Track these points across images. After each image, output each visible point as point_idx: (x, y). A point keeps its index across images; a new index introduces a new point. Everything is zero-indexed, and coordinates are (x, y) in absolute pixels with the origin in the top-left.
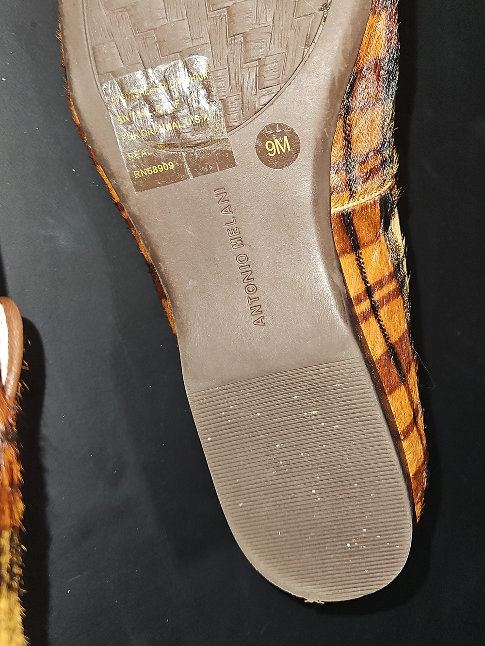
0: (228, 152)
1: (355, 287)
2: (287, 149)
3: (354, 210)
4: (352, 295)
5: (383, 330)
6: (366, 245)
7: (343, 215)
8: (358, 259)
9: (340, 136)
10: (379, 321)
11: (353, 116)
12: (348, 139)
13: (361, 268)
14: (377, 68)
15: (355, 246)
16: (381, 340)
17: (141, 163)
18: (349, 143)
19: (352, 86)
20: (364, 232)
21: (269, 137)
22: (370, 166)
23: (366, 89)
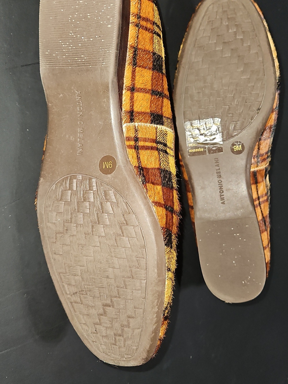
0: (221, 148)
1: (255, 196)
2: (240, 149)
3: (257, 171)
4: (254, 198)
5: (262, 212)
6: (259, 183)
7: (254, 172)
8: (257, 187)
9: (257, 147)
10: (261, 208)
11: (262, 142)
12: (259, 149)
13: (257, 190)
14: (270, 128)
15: (256, 182)
16: (261, 215)
17: (192, 148)
18: (259, 150)
19: (263, 133)
20: (259, 179)
21: (235, 145)
22: (264, 157)
23: (266, 134)
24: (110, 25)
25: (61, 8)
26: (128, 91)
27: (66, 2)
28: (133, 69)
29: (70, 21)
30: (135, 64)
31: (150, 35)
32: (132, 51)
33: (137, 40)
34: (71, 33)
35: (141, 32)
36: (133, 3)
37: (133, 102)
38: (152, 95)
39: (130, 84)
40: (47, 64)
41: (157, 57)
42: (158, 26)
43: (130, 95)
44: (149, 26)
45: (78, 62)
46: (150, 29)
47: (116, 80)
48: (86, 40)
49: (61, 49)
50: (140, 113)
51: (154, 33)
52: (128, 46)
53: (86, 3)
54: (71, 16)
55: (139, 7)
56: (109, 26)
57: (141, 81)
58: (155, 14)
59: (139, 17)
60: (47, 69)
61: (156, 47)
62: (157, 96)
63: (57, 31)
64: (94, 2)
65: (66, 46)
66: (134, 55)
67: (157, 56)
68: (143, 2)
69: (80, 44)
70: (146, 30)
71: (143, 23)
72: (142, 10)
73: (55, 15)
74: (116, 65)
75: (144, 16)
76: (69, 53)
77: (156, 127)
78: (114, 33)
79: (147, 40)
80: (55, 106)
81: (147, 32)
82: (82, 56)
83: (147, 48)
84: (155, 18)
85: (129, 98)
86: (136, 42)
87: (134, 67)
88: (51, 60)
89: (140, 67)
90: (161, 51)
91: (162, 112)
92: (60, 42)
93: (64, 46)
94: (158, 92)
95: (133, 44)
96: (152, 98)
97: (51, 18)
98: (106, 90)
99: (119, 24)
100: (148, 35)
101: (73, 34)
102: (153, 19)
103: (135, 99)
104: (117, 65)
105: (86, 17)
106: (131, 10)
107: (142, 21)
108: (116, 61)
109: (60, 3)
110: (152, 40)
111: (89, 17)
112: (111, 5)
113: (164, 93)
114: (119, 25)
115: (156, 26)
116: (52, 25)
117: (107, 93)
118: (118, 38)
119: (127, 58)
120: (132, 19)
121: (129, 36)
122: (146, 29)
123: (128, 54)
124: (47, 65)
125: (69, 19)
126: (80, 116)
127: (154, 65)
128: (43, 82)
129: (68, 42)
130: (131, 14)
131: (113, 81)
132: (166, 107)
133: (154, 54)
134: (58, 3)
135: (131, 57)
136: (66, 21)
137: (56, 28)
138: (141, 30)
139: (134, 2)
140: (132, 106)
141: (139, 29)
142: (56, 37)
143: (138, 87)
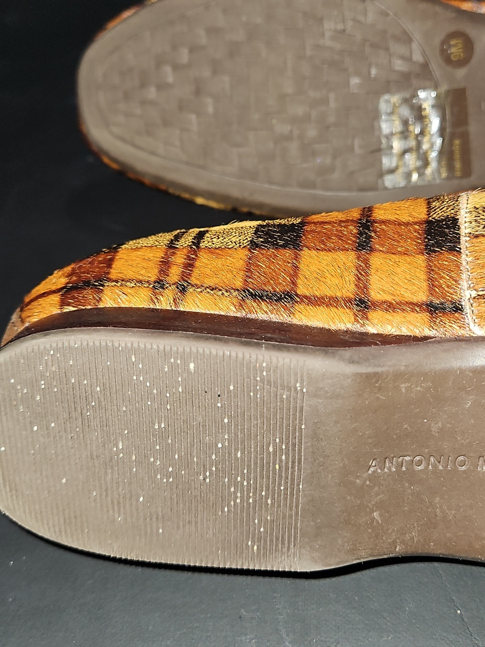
24: (188, 366)
25: (134, 502)
26: (367, 319)
27: (121, 489)
28: (302, 301)
29: (171, 480)
30: (288, 297)
31: (205, 255)
32: (255, 305)
33: (220, 290)
34: (204, 479)
35: (197, 279)
36: (124, 300)
37: (400, 303)
38: (372, 250)
39: (348, 311)
40: (285, 550)
41: (261, 238)
42: (177, 238)
43: (380, 312)
44: (179, 259)
45: (287, 463)
46: (189, 257)
47: (348, 353)
48: (226, 437)
49: (249, 508)
50: (432, 285)
51: (198, 247)
52: (239, 315)
53: (126, 432)
54: (159, 477)
55: (133, 285)
56: (192, 366)
57: (336, 281)
58: (146, 245)
59: (160, 284)
60: (300, 552)
61: (234, 240)
62: (371, 237)
63: (196, 517)
64: (124, 409)
65: (239, 495)
66: (265, 298)
67: (258, 237)
68: (119, 275)
69: (236, 455)
70: (192, 265)
71: (175, 273)
72: (141, 278)
73: (154, 519)
74: (305, 351)
75: (156, 271)
76: (261, 487)
77: (468, 239)
78: (214, 352)
79: (219, 263)
80: (405, 534)
81: (197, 264)
82: (271, 449)
83: (241, 264)
84: (157, 243)
85: (388, 316)
86: (228, 294)
87: (298, 300)
88: (277, 539)
89: (294, 284)
90: (242, 228)
91: (415, 223)
92: (226, 509)
93: (238, 501)
94: (361, 234)
95: (235, 301)
96: (381, 249)
97: (161, 531)
98: (377, 382)
99: (187, 337)
100: (204, 260)
101: (208, 474)
102: (160, 249)
103: (389, 298)
104: (303, 348)
105: (162, 435)
106: (141, 306)
107: (168, 276)
108: (291, 349)
109: (122, 505)
110: (217, 251)
111: (163, 426)
112: (133, 360)
113: (360, 220)
114: (189, 338)
115: (178, 241)
116: (178, 528)
117: (385, 379)
118: (226, 342)
119: (274, 318)
120: (165, 303)
121: (212, 312)
122: (189, 265)
123: (262, 316)
124: (288, 550)
125: (165, 480)
126: (439, 462)
127: (284, 246)
128: (337, 564)
129: (229, 488)
130: (152, 306)
131: (352, 361)
132: (398, 212)
133: (253, 245)
134: (122, 509)
135: (271, 308)
136: (172, 490)
137: (187, 521)
138: (193, 280)
139: (121, 297)
140: (413, 306)
141: (193, 286)
142: (211, 520)
143: (352, 287)
